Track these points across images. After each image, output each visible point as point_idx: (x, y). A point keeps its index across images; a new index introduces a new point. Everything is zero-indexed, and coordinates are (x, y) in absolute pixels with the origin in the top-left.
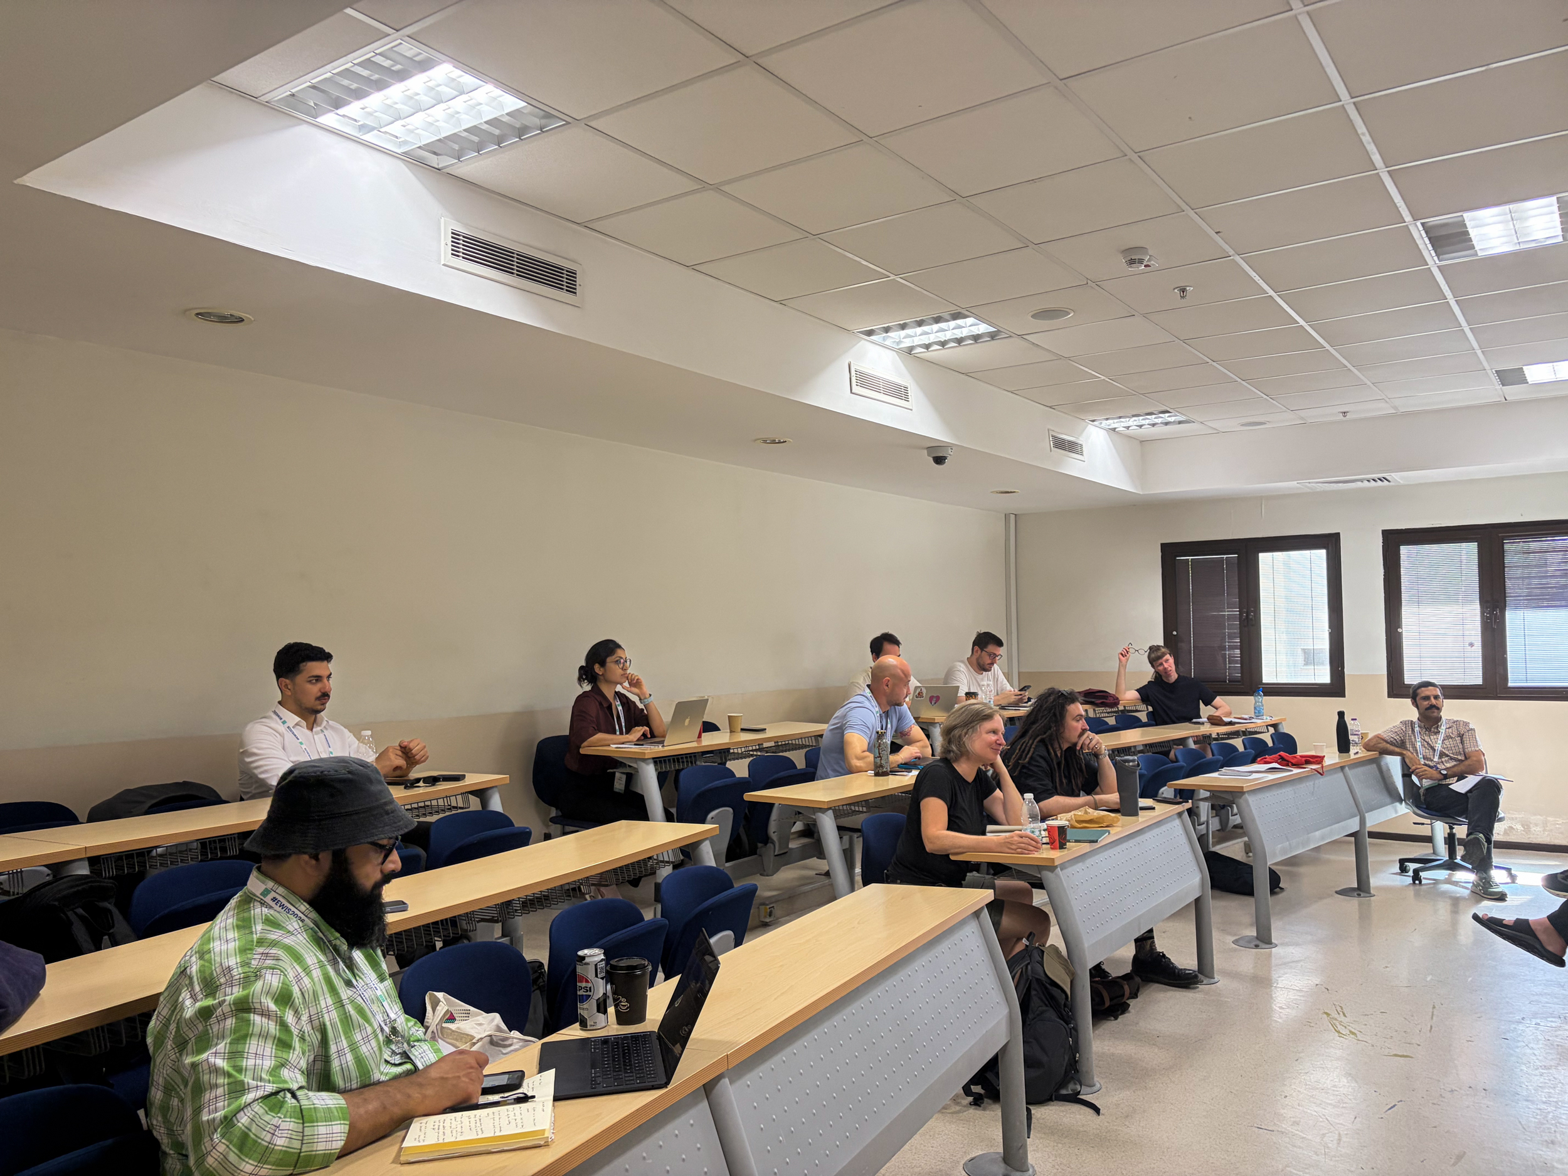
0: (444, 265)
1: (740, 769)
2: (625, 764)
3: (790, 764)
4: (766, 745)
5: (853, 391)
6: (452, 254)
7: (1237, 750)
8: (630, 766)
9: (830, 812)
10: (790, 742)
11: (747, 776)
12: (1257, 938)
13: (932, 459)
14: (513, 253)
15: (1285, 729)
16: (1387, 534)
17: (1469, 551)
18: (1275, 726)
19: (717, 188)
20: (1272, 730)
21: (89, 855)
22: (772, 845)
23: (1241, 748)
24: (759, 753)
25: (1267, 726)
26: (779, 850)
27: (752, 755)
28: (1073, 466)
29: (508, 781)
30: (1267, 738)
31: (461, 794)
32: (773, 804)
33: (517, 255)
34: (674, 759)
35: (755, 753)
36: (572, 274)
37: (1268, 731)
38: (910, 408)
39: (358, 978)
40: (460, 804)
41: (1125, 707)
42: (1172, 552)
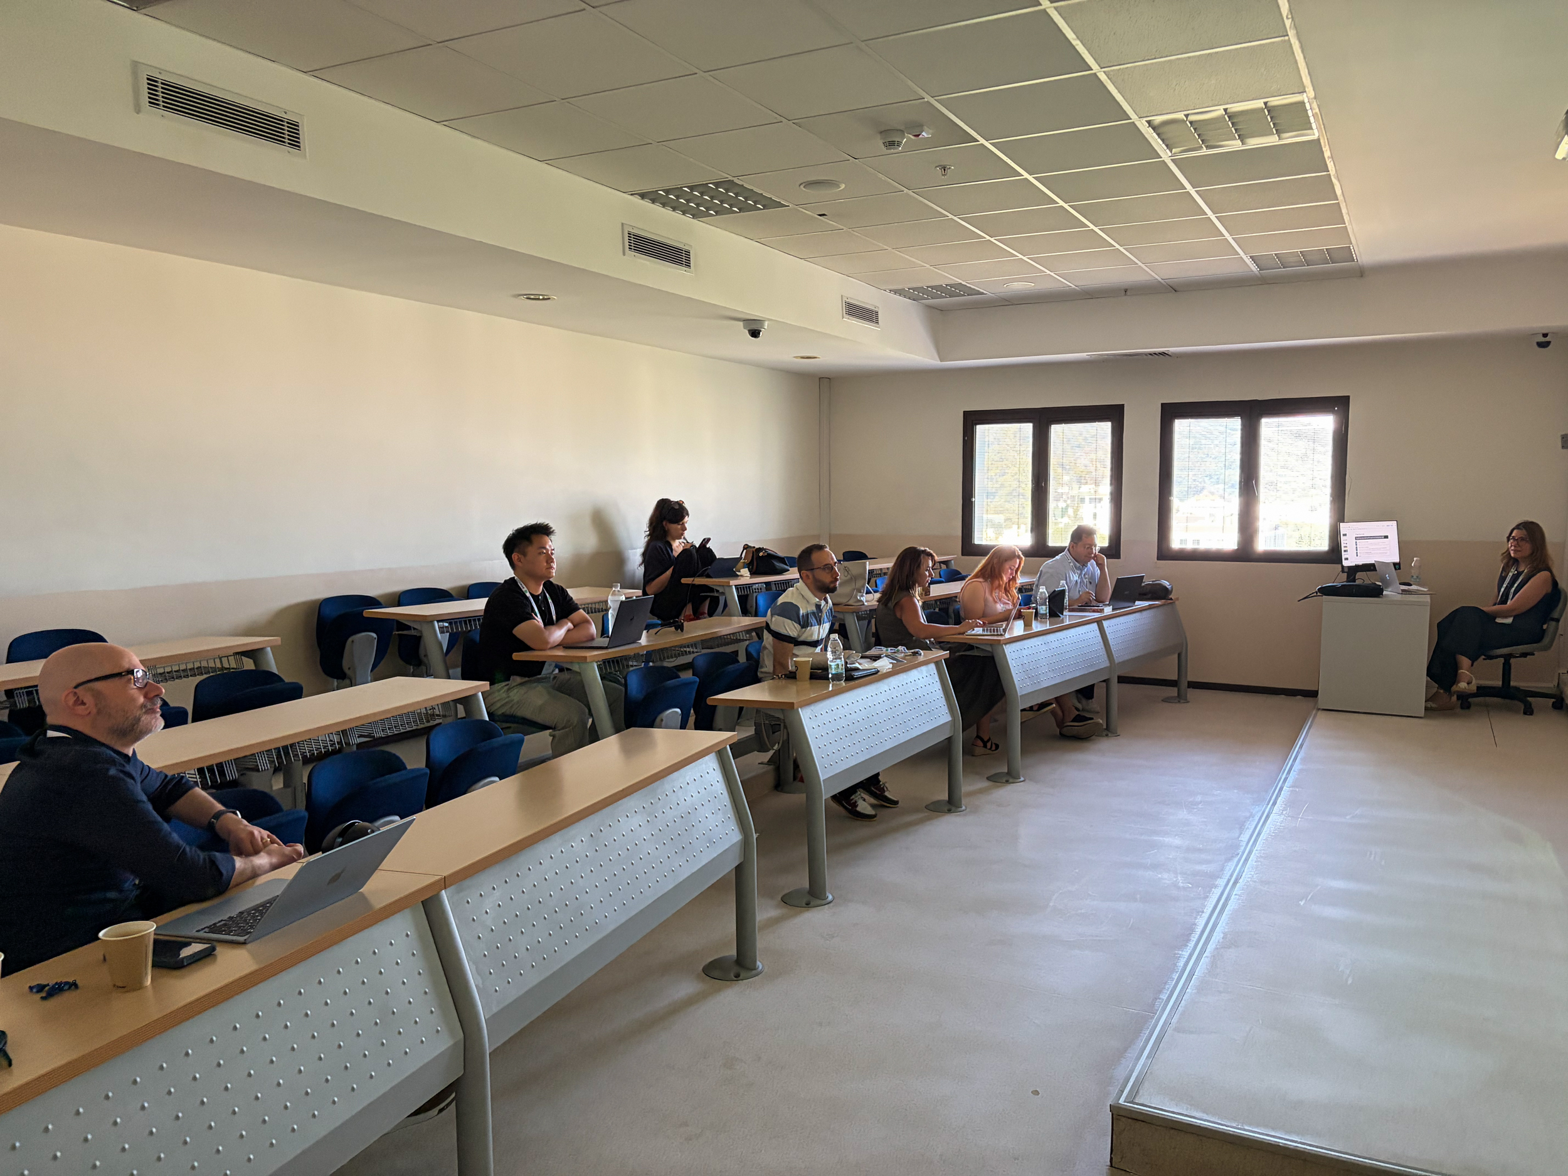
2: (410, 627)
8: (415, 629)
42: (972, 420)
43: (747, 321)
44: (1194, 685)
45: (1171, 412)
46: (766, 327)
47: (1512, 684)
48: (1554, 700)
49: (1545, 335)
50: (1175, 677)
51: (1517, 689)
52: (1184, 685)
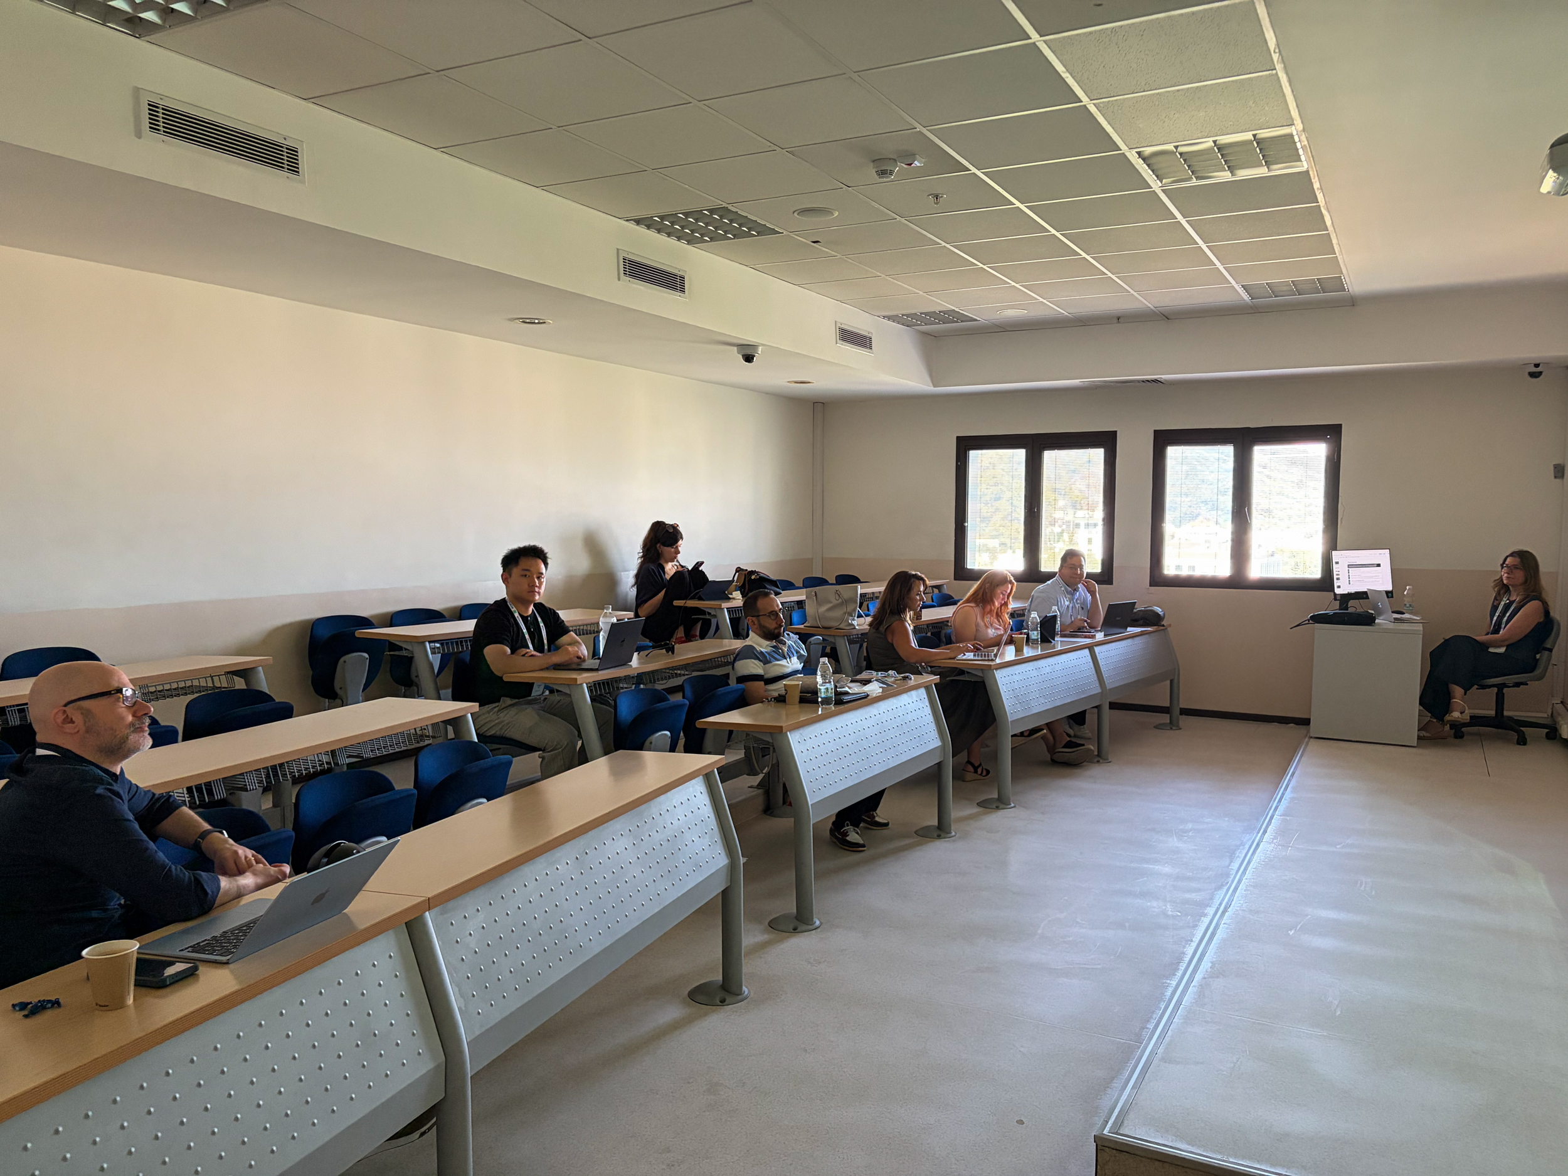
2: (402, 647)
5: (620, 279)
8: (406, 649)
12: (998, 799)
13: (741, 356)
16: (1157, 433)
19: (442, 74)
29: (271, 662)
31: (224, 674)
40: (225, 684)
42: (966, 445)
43: (741, 346)
44: (1186, 712)
45: (1164, 439)
46: (760, 352)
47: (1506, 713)
48: (1548, 730)
49: (1537, 366)
50: (1168, 704)
51: (1510, 718)
52: (1176, 712)
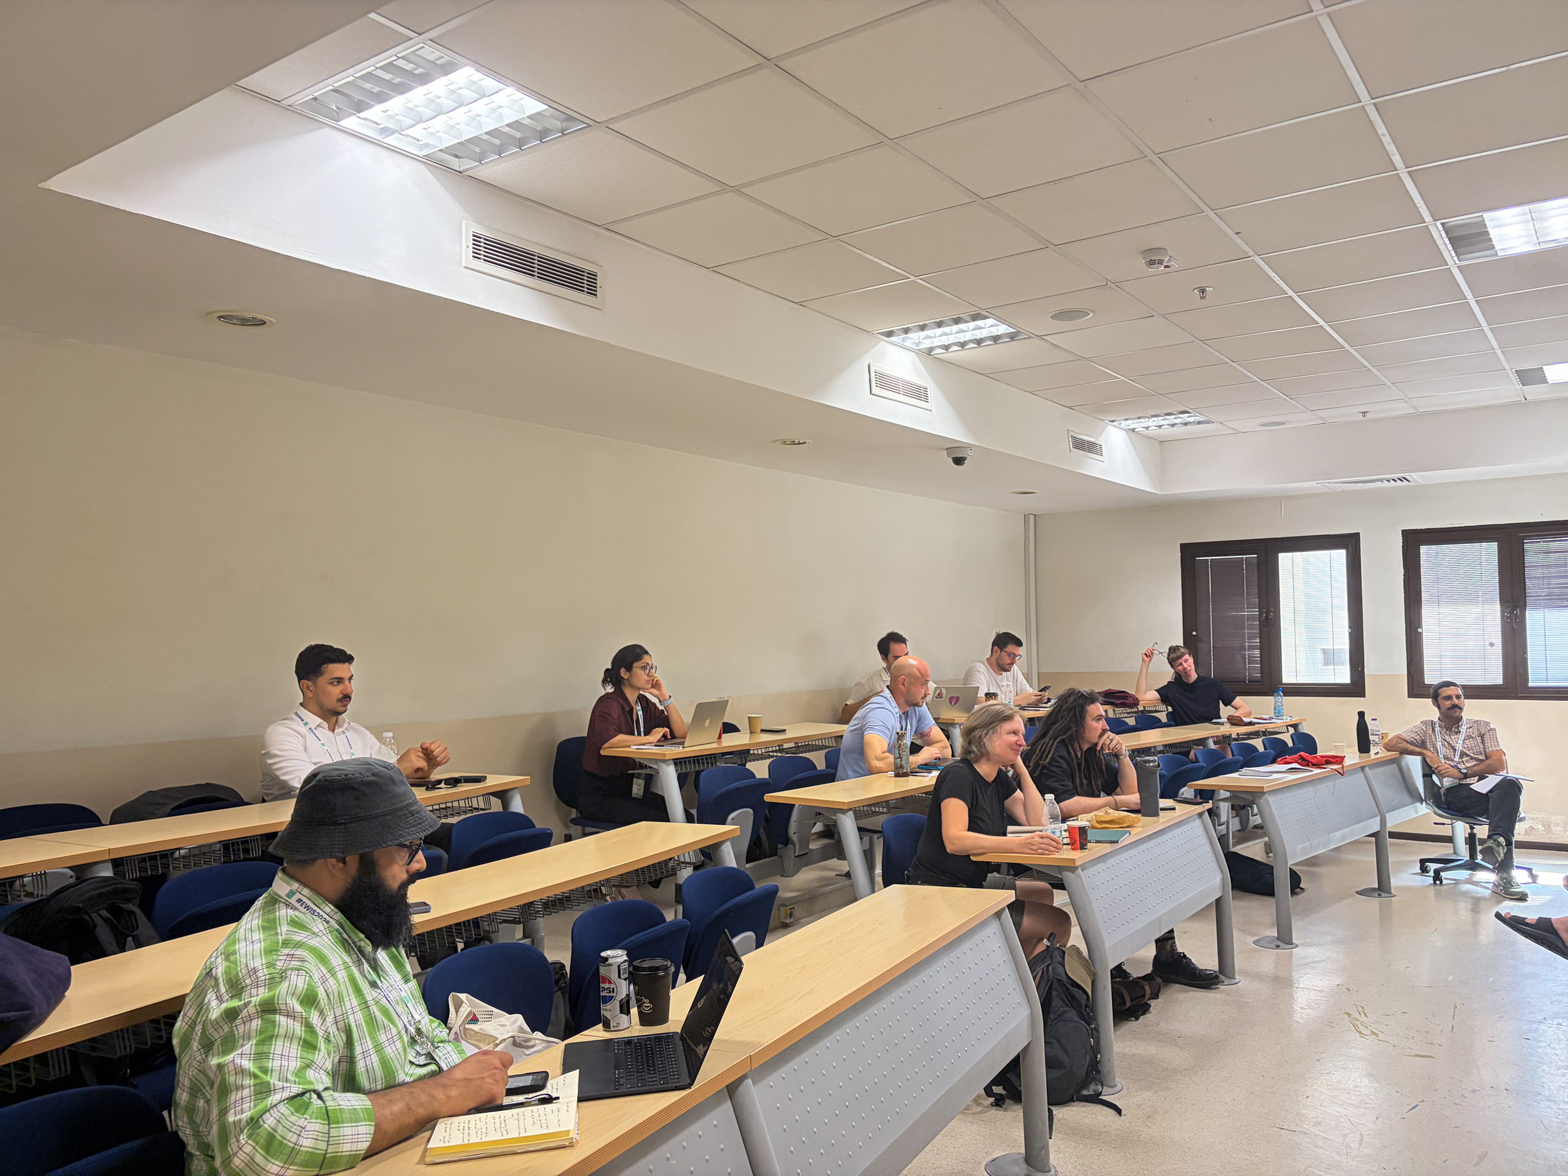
0: (465, 267)
1: (760, 770)
3: (811, 765)
4: (786, 746)
5: (873, 392)
6: (474, 257)
7: (1257, 750)
9: (851, 813)
10: (810, 743)
11: (768, 777)
12: (1278, 938)
13: (951, 460)
14: (534, 255)
15: (1305, 729)
16: (1406, 534)
17: (1489, 551)
18: (1295, 726)
19: (737, 190)
20: (1292, 730)
21: (113, 856)
22: (792, 846)
23: (1261, 749)
24: (779, 754)
25: (1287, 726)
26: (800, 851)
27: (772, 756)
28: (1092, 467)
29: (529, 783)
30: (1287, 738)
31: (483, 795)
32: (794, 805)
33: (538, 257)
34: (694, 760)
35: (775, 754)
36: (593, 276)
37: (1288, 731)
38: (930, 409)
39: (382, 979)
40: (482, 806)
41: (1144, 707)
